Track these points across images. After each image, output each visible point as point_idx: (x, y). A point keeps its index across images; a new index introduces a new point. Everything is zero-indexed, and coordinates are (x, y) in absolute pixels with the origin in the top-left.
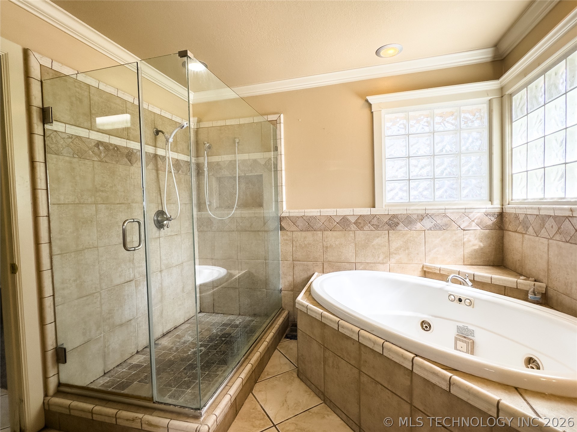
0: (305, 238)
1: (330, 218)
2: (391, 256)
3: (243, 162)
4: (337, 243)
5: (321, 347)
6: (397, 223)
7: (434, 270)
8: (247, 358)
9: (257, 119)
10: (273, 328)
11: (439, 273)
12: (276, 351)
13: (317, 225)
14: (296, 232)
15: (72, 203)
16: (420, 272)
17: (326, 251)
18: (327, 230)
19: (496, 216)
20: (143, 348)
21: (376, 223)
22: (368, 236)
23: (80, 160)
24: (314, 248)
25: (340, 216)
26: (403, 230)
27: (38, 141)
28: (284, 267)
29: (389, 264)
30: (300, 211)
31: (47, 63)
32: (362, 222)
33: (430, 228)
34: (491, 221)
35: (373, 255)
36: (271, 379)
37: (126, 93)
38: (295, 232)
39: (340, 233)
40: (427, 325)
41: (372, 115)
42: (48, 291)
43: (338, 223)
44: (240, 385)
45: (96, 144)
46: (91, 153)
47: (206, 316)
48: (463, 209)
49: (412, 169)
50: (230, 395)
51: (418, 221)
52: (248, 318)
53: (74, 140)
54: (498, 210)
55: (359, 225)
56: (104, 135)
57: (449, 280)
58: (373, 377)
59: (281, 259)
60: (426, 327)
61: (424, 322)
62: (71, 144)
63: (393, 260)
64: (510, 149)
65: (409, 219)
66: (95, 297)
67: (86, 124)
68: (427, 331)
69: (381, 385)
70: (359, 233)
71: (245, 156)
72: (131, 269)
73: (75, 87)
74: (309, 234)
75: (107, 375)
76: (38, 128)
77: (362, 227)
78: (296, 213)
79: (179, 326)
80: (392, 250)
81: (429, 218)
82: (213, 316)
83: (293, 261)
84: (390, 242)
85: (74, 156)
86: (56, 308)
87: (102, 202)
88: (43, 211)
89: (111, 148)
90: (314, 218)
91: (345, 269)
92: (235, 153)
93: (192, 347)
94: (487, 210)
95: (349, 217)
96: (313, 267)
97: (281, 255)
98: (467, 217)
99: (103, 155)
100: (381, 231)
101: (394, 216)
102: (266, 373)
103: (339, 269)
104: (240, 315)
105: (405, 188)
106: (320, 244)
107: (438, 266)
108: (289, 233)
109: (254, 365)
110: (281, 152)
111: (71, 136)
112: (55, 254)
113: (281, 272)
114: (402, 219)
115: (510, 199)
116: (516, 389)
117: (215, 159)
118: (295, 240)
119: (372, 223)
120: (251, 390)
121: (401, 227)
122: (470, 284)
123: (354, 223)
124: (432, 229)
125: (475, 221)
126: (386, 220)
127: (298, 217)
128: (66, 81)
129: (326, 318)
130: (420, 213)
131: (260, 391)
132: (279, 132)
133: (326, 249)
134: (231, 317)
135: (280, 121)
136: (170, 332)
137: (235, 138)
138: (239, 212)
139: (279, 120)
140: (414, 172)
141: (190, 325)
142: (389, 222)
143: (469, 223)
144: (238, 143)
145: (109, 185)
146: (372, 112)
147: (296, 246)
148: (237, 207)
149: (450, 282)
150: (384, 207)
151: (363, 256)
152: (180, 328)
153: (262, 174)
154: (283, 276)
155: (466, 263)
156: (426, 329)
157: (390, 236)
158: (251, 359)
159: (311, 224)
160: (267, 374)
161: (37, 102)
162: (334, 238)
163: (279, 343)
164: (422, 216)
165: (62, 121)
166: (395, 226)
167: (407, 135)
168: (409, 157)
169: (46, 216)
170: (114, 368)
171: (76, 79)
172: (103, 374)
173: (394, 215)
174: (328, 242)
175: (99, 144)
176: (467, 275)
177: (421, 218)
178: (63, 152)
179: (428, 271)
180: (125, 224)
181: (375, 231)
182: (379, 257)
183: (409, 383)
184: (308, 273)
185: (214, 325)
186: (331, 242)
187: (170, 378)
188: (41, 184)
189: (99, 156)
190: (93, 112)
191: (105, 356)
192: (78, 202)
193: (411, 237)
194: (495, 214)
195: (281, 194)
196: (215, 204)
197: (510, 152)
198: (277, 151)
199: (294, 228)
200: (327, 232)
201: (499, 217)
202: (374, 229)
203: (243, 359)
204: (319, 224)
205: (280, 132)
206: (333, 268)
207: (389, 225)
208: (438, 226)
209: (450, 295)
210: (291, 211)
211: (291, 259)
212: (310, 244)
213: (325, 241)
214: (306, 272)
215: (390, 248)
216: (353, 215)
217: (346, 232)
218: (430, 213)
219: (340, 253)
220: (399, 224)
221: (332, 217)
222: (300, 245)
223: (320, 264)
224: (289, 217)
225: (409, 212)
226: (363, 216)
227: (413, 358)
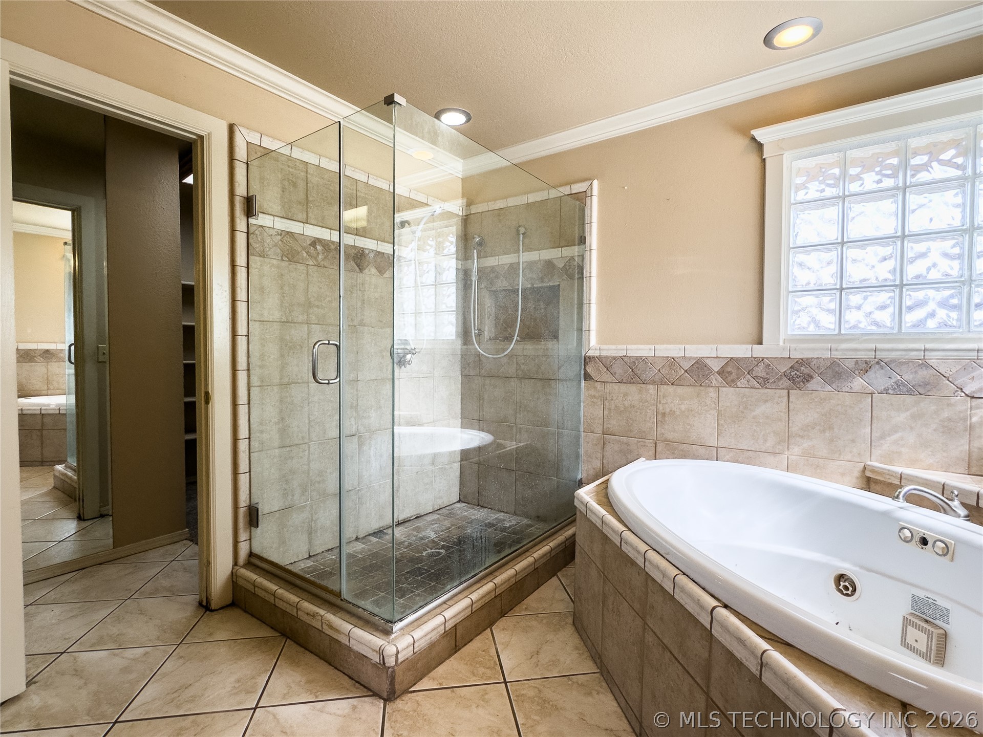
0: (626, 395)
1: (672, 362)
2: (792, 441)
3: (530, 265)
4: (683, 407)
5: (600, 575)
6: (808, 375)
7: (888, 477)
8: (491, 573)
9: (554, 194)
10: (554, 540)
11: (899, 483)
12: (555, 579)
13: (647, 373)
14: (611, 384)
15: (278, 320)
16: (858, 478)
17: (662, 422)
18: (666, 383)
20: (366, 534)
21: (764, 374)
22: (745, 399)
23: (291, 264)
24: (641, 413)
25: (691, 358)
26: (822, 390)
27: (241, 239)
28: (588, 443)
29: (786, 456)
30: (619, 347)
31: (254, 139)
32: (734, 372)
33: (887, 389)
35: (753, 436)
36: (528, 617)
37: (356, 170)
38: (608, 384)
39: (690, 389)
40: (847, 584)
41: (764, 165)
42: (243, 432)
43: (686, 371)
44: (467, 608)
45: (313, 242)
46: (305, 255)
47: (465, 507)
48: (973, 350)
49: (848, 267)
50: (445, 618)
51: (858, 374)
52: (525, 521)
53: (284, 237)
55: (727, 377)
56: (323, 229)
57: (901, 496)
58: (660, 636)
59: (584, 429)
60: (846, 588)
61: (843, 578)
62: (280, 242)
63: (796, 450)
65: (837, 369)
66: (301, 450)
67: (301, 216)
68: (847, 595)
69: (671, 652)
70: (727, 391)
71: (534, 256)
72: (353, 419)
73: (289, 166)
74: (633, 388)
75: (312, 559)
76: (241, 224)
77: (733, 381)
78: (611, 350)
79: (424, 515)
80: (794, 429)
81: (882, 369)
82: (476, 510)
83: (603, 434)
84: (790, 413)
85: (283, 259)
86: (252, 454)
87: (316, 322)
88: (242, 329)
89: (333, 247)
90: (643, 360)
91: (695, 457)
92: (518, 251)
93: (430, 547)
95: (708, 361)
96: (638, 448)
97: (584, 422)
98: (982, 369)
99: (320, 257)
100: (773, 391)
101: (802, 362)
102: (524, 607)
103: (684, 456)
104: (515, 514)
105: (832, 306)
106: (652, 408)
107: (899, 469)
108: (598, 385)
109: (499, 587)
110: (590, 247)
111: (280, 232)
112: (253, 385)
113: (582, 451)
114: (819, 368)
117: (491, 262)
119: (754, 373)
120: (491, 624)
121: (816, 383)
122: (962, 512)
123: (719, 373)
124: (891, 391)
126: (784, 368)
127: (615, 358)
128: (277, 160)
129: (607, 525)
130: (863, 357)
131: (503, 629)
132: (589, 211)
133: (662, 416)
134: (501, 516)
135: (591, 193)
136: (410, 520)
137: (520, 226)
138: (520, 347)
139: (589, 191)
140: (855, 273)
141: (439, 516)
142: (790, 373)
144: (523, 234)
145: (328, 299)
146: (764, 159)
147: (610, 409)
148: (519, 339)
149: (901, 500)
150: (781, 343)
151: (732, 435)
152: (425, 518)
153: (558, 283)
154: (585, 458)
155: (974, 470)
156: (845, 592)
157: (791, 400)
158: (497, 577)
159: (638, 372)
160: (526, 608)
161: (241, 190)
162: (678, 398)
163: (564, 567)
164: (866, 363)
165: (270, 213)
166: (803, 382)
167: (839, 197)
168: (843, 243)
169: (246, 336)
170: (323, 552)
171: (291, 156)
172: (308, 556)
173: (802, 359)
174: (667, 406)
175: (315, 242)
176: (959, 491)
178: (269, 253)
179: (876, 478)
180: (316, 346)
181: (760, 388)
182: (765, 441)
183: (707, 655)
184: (629, 457)
185: (471, 522)
186: (672, 405)
187: (384, 580)
188: (241, 295)
189: (316, 259)
190: (310, 199)
191: (310, 533)
192: (285, 320)
193: (838, 405)
195: (588, 317)
196: (486, 333)
198: (585, 244)
199: (607, 377)
200: (665, 386)
202: (757, 385)
203: (483, 573)
204: (651, 372)
205: (591, 211)
206: (673, 452)
207: (792, 379)
208: (904, 385)
209: (904, 528)
210: (603, 347)
211: (599, 430)
212: (634, 406)
213: (662, 402)
214: (625, 455)
215: (790, 425)
216: (717, 357)
217: (702, 388)
218: (885, 357)
219: (689, 427)
220: (812, 377)
221: (676, 360)
222: (616, 407)
223: (650, 443)
224: (599, 358)
225: (836, 355)
226: (737, 360)
227: (714, 608)
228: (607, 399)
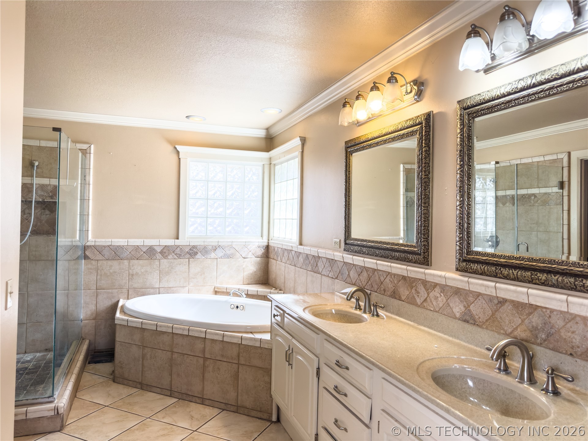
0: (111, 266)
1: (137, 248)
2: (190, 280)
3: (42, 187)
4: (143, 270)
5: (140, 348)
7: (223, 289)
11: (226, 291)
12: (84, 372)
13: (123, 254)
14: (102, 261)
16: (212, 292)
17: (131, 279)
18: (133, 259)
19: (265, 248)
21: (179, 253)
22: (171, 264)
24: (120, 276)
25: (147, 246)
26: (201, 258)
28: (86, 296)
29: (188, 287)
30: (107, 240)
32: (167, 252)
33: (221, 257)
34: (261, 252)
35: (175, 280)
38: (100, 261)
39: (146, 261)
41: (180, 161)
48: (244, 242)
49: (209, 209)
51: (213, 251)
52: (39, 354)
54: (266, 244)
55: (164, 255)
57: (231, 294)
58: (181, 352)
59: (84, 288)
63: (191, 284)
64: (273, 201)
65: (206, 250)
69: (187, 354)
70: (164, 262)
71: (45, 181)
74: (115, 264)
77: (166, 256)
78: (102, 242)
81: (220, 249)
83: (97, 290)
84: (189, 269)
90: (121, 247)
91: (149, 294)
92: (32, 176)
94: (259, 243)
95: (155, 247)
96: (118, 294)
97: (84, 284)
98: (247, 248)
100: (183, 259)
101: (194, 247)
103: (143, 294)
104: (26, 353)
105: (203, 224)
106: (126, 272)
107: (226, 286)
108: (93, 262)
110: (89, 182)
113: (82, 302)
114: (200, 249)
115: (273, 236)
116: (251, 332)
118: (100, 269)
119: (175, 252)
121: (199, 256)
122: (245, 296)
123: (160, 253)
124: (223, 257)
125: (252, 252)
126: (187, 250)
127: (104, 246)
130: (214, 244)
132: (88, 161)
133: (131, 276)
137: (34, 160)
139: (89, 150)
140: (211, 212)
142: (190, 251)
143: (248, 253)
146: (180, 158)
147: (101, 275)
150: (186, 239)
151: (166, 281)
154: (85, 305)
155: (244, 283)
157: (190, 263)
159: (118, 254)
162: (140, 266)
163: (85, 367)
164: (215, 247)
166: (194, 255)
167: (206, 181)
168: (207, 199)
173: (194, 246)
174: (134, 270)
176: (243, 290)
177: (215, 249)
179: (219, 290)
182: (180, 282)
183: (203, 346)
184: (113, 300)
186: (137, 269)
193: (206, 264)
194: (264, 246)
195: (87, 223)
197: (273, 204)
198: (85, 180)
199: (99, 257)
200: (133, 261)
201: (266, 248)
202: (177, 258)
204: (126, 253)
205: (90, 162)
206: (138, 294)
207: (190, 254)
208: (226, 255)
209: (232, 305)
210: (96, 240)
211: (94, 287)
212: (116, 272)
213: (132, 269)
214: (111, 299)
215: (190, 274)
216: (159, 245)
217: (152, 260)
218: (221, 245)
219: (145, 280)
220: (197, 253)
221: (139, 247)
222: (105, 273)
223: (125, 291)
224: (94, 247)
225: (206, 244)
226: (168, 246)
227: (206, 331)
228: (99, 269)
